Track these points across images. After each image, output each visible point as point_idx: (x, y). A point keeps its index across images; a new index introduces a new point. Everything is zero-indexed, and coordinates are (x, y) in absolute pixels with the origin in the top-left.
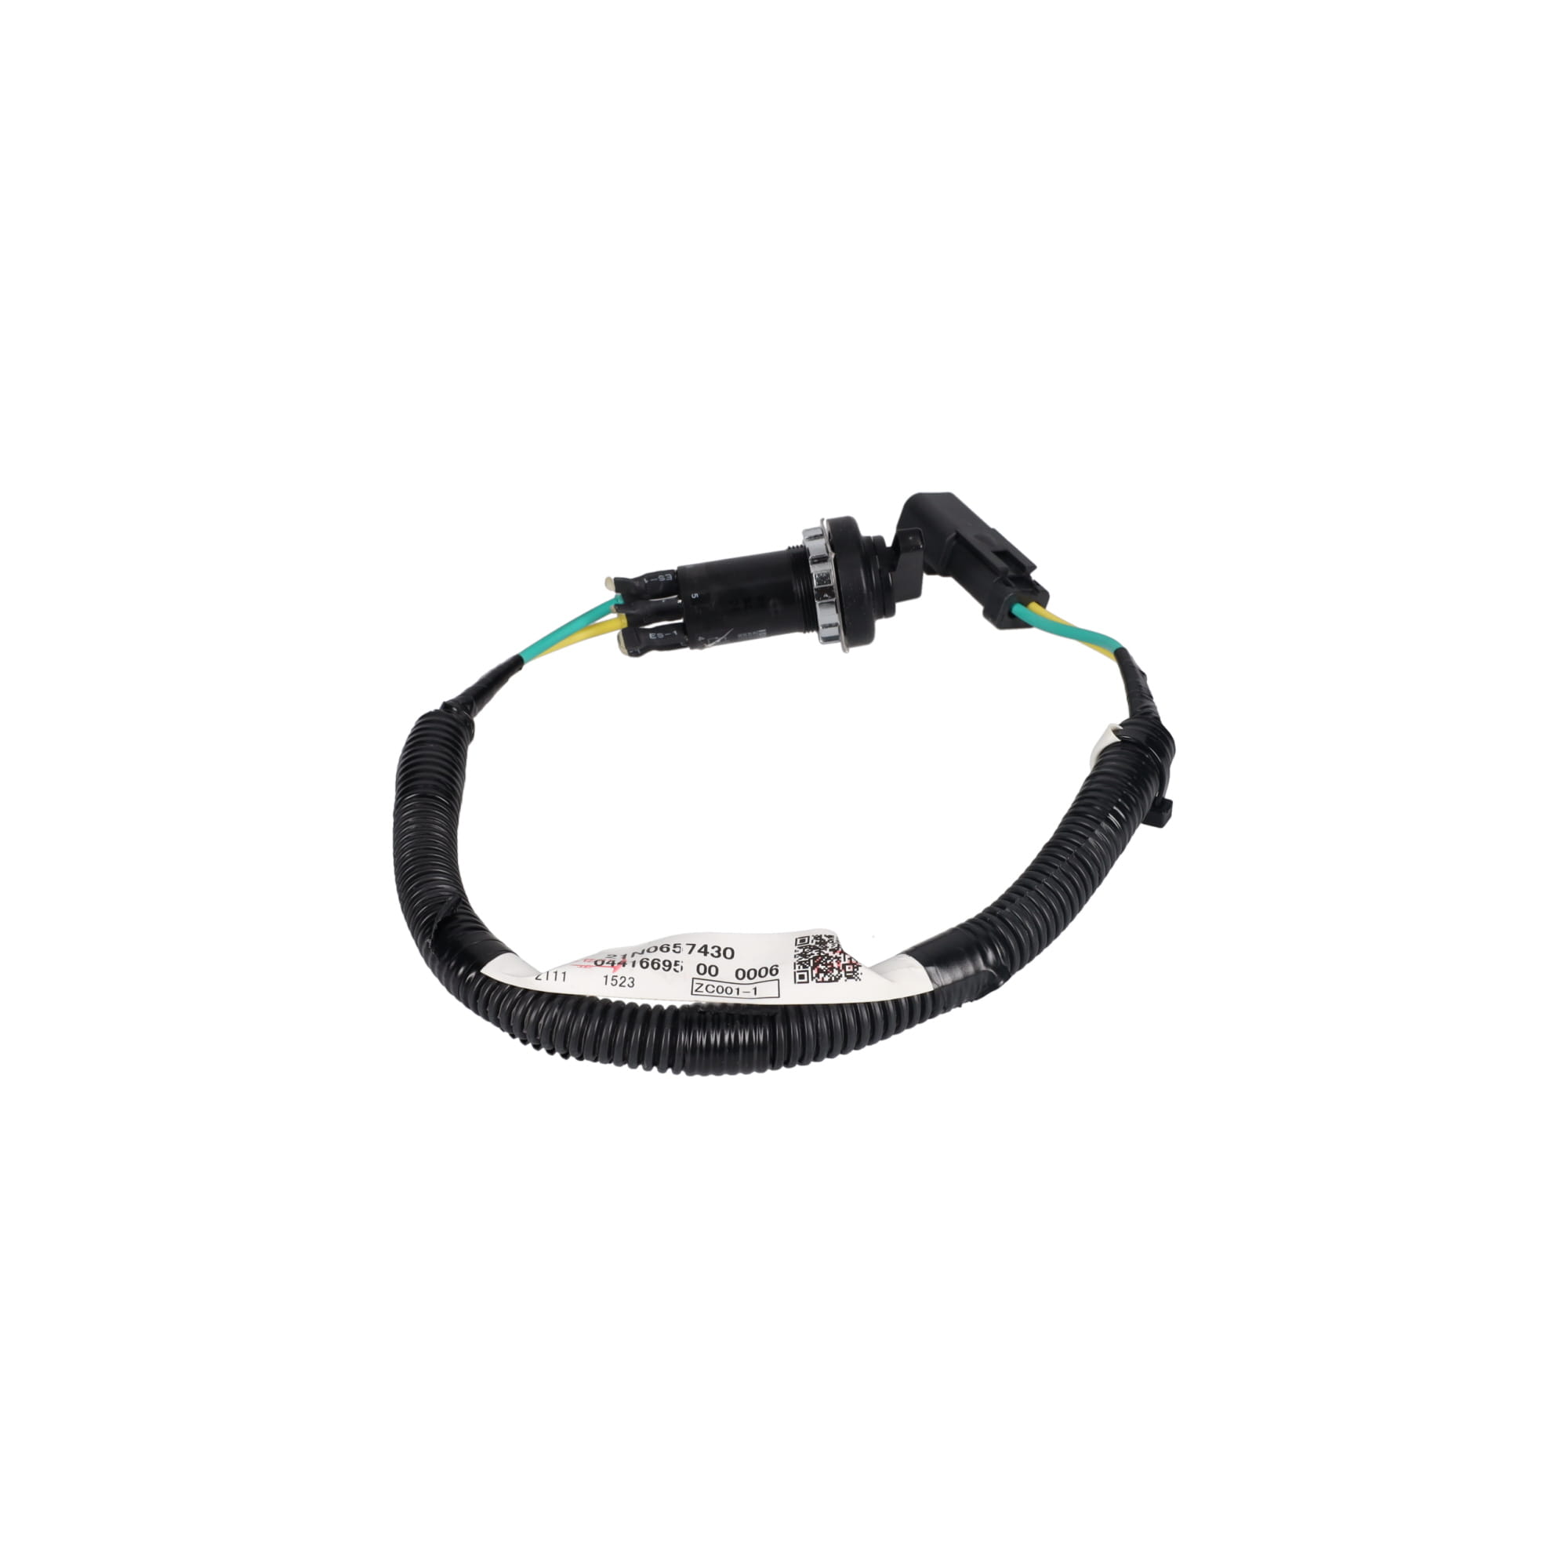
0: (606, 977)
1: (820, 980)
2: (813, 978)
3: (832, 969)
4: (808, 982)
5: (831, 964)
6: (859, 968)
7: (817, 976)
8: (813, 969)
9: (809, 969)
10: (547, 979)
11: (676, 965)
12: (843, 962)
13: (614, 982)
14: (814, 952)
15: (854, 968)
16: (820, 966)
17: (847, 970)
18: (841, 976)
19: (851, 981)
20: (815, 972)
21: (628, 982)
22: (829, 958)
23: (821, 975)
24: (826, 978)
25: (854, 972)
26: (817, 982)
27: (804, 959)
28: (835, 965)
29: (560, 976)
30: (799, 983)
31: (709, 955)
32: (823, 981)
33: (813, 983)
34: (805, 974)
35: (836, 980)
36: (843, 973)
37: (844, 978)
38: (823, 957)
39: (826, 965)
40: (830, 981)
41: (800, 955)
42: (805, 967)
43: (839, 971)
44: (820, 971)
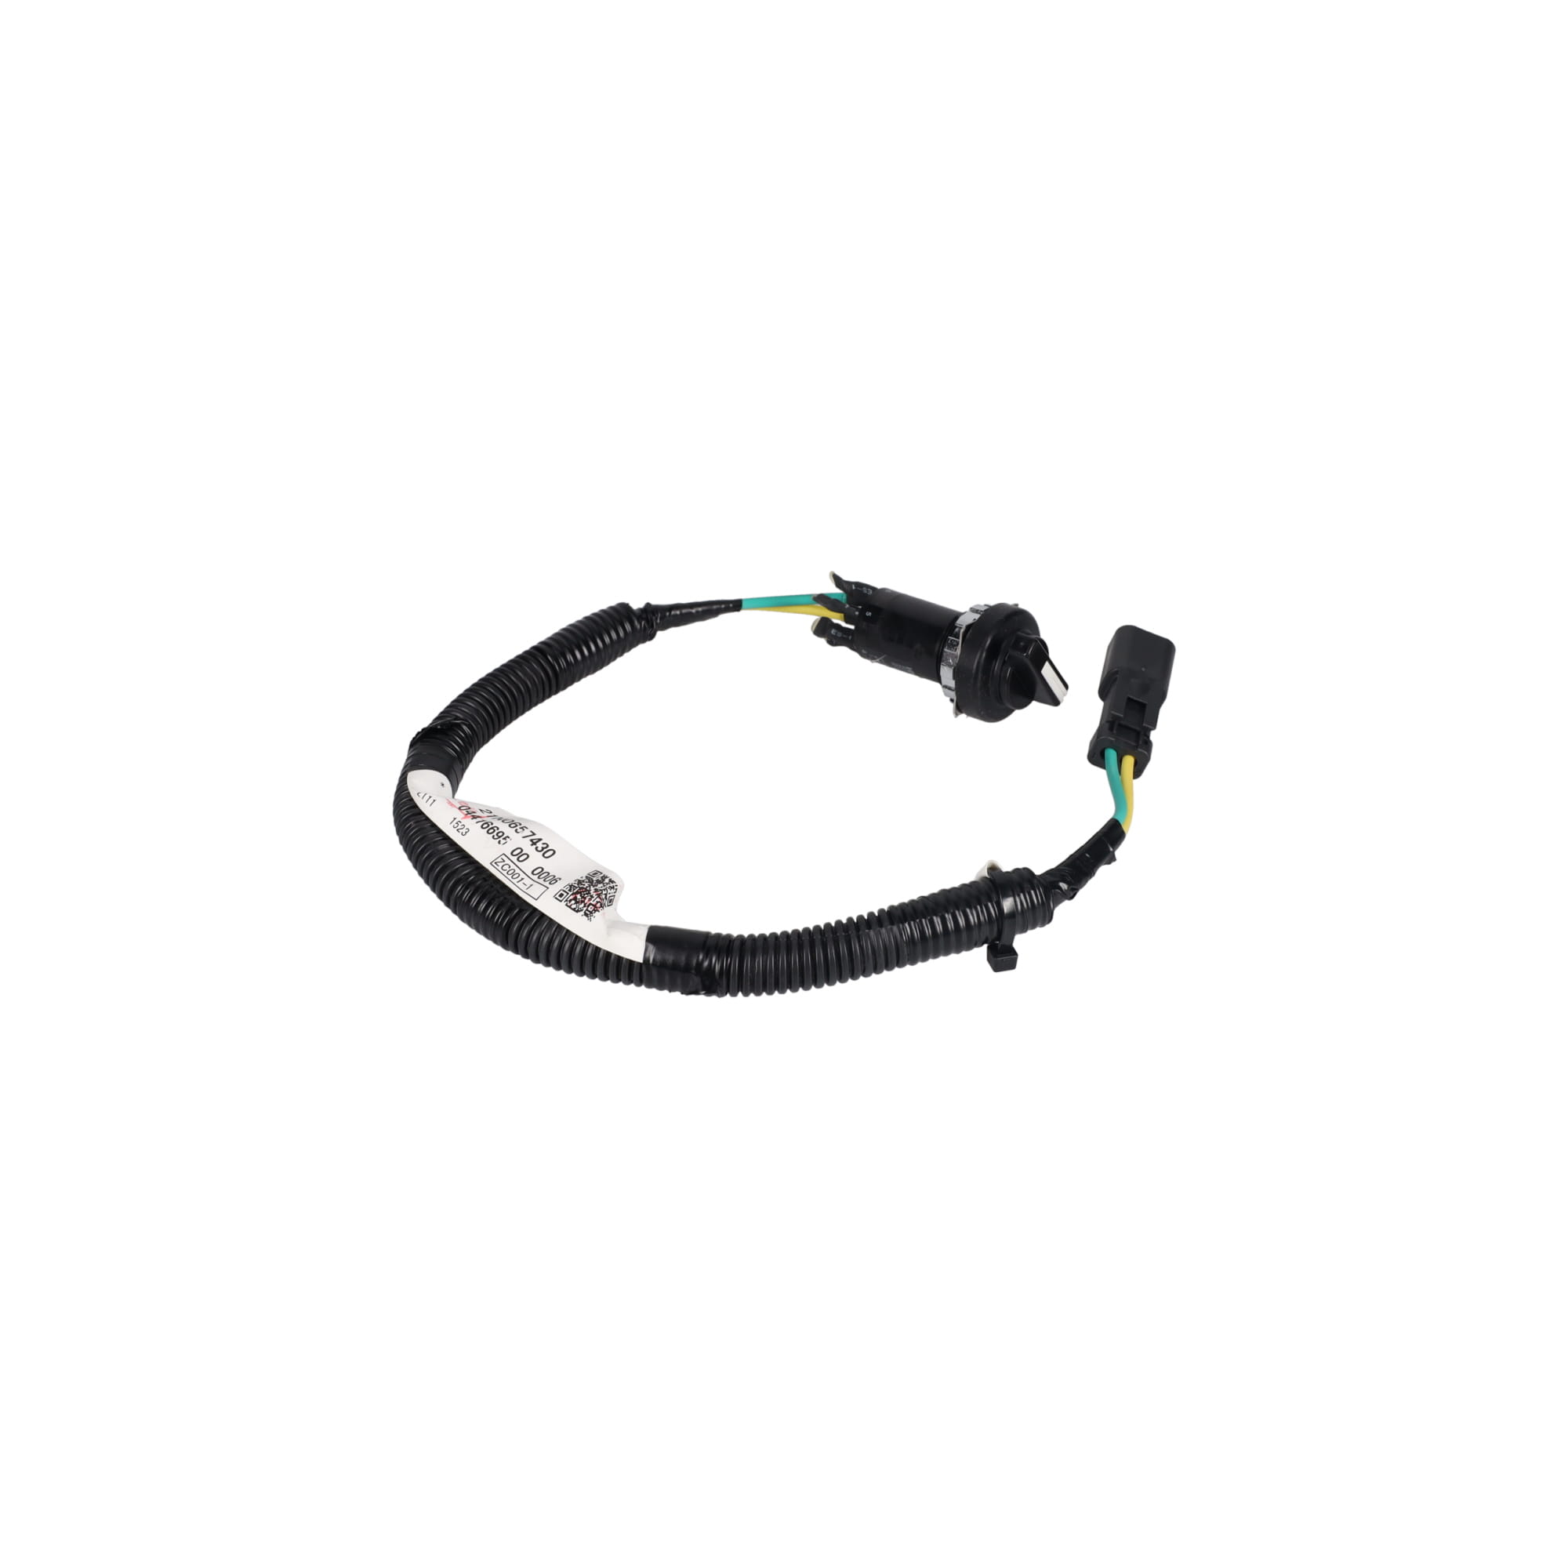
0: (455, 819)
1: (569, 905)
2: (566, 900)
3: (582, 902)
4: (561, 901)
5: (585, 898)
6: (597, 912)
7: (570, 901)
8: (572, 894)
9: (570, 893)
10: (422, 798)
11: (504, 839)
12: (591, 902)
13: (456, 825)
14: (586, 883)
15: (594, 910)
16: (579, 896)
17: (589, 909)
18: (582, 910)
19: (585, 917)
20: (572, 897)
21: (464, 831)
22: (587, 894)
23: (573, 902)
24: (574, 906)
25: (591, 913)
26: (566, 905)
27: (576, 885)
28: (586, 901)
29: (431, 801)
30: (556, 898)
31: (534, 846)
32: (570, 907)
33: (563, 903)
34: (565, 894)
35: (577, 911)
36: (585, 909)
37: (582, 913)
38: (585, 891)
39: (582, 897)
40: (574, 909)
41: (578, 881)
42: (570, 890)
43: (585, 906)
44: (575, 899)
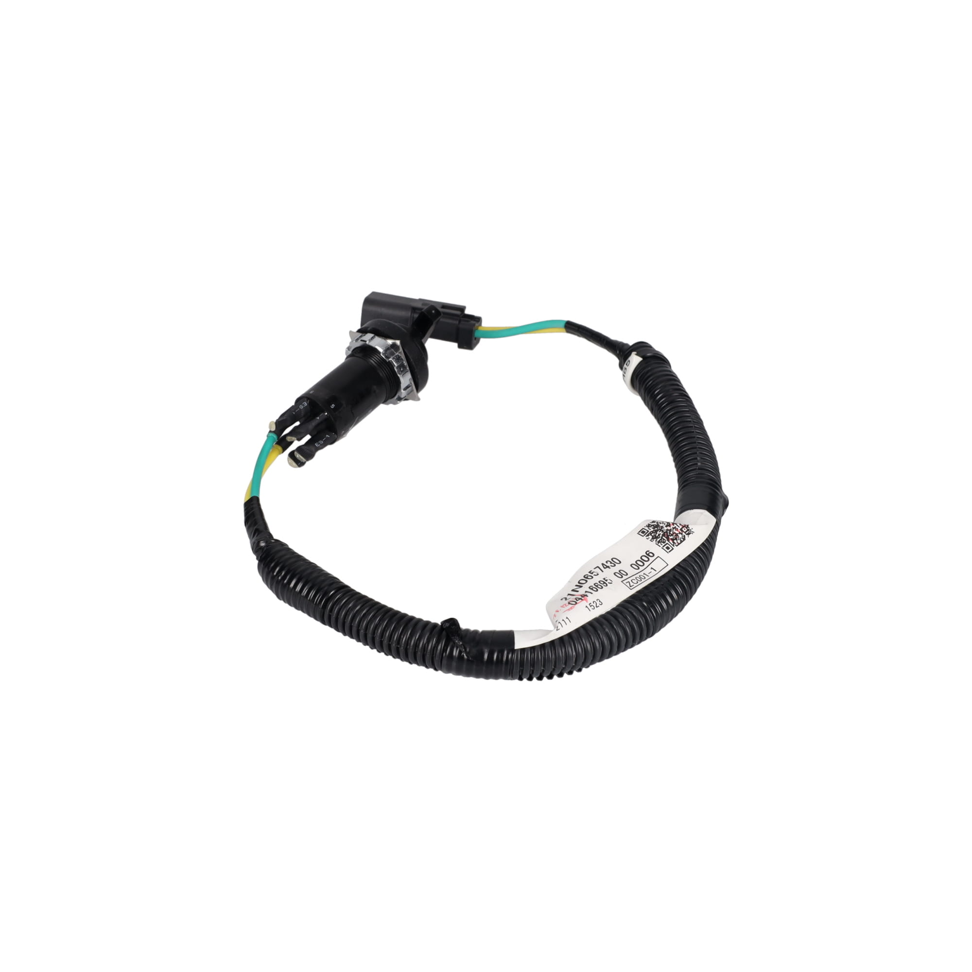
0: (587, 607)
1: (677, 544)
2: (673, 545)
3: (677, 535)
4: (673, 549)
5: (674, 533)
6: (689, 526)
7: (674, 543)
8: (669, 541)
9: (667, 542)
10: (566, 624)
11: (606, 580)
12: (679, 529)
13: (592, 607)
14: (658, 533)
15: (687, 528)
16: (672, 537)
17: (685, 531)
18: (684, 536)
19: (690, 536)
20: (671, 541)
21: (598, 603)
22: (670, 530)
23: (675, 541)
24: (679, 542)
25: (688, 530)
26: (677, 546)
27: (658, 540)
28: (677, 532)
29: (567, 621)
30: (670, 552)
31: (610, 567)
32: (679, 544)
33: (675, 548)
34: (667, 545)
35: (684, 539)
36: (684, 534)
37: (686, 536)
38: (667, 532)
39: (672, 535)
40: (681, 542)
41: (653, 538)
42: (664, 542)
43: (682, 534)
44: (673, 540)
